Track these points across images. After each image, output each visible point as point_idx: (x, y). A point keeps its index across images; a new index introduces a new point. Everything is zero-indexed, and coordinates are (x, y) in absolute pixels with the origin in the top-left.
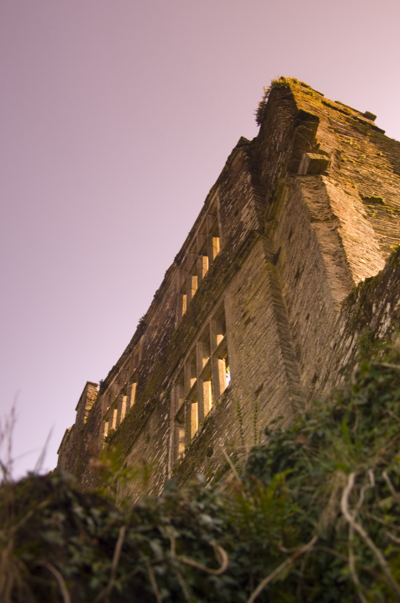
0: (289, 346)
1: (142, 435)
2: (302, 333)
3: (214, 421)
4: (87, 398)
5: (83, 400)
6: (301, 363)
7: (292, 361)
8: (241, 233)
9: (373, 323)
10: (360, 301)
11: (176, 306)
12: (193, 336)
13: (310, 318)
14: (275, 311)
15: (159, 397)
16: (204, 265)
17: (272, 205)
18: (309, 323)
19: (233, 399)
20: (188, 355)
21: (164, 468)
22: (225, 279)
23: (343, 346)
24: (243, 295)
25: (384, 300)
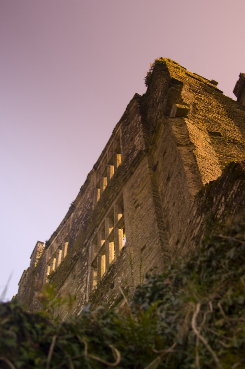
0: (162, 222)
1: (71, 274)
2: (170, 214)
3: (115, 267)
4: (37, 251)
5: (35, 252)
6: (169, 232)
7: (164, 230)
8: (134, 152)
9: (213, 209)
10: (206, 195)
11: (93, 195)
12: (103, 214)
13: (175, 205)
14: (154, 200)
15: (81, 252)
16: (111, 171)
17: (154, 135)
18: (175, 208)
19: (127, 254)
20: (100, 226)
21: (84, 295)
22: (124, 180)
23: (195, 222)
24: (135, 189)
25: (221, 195)
